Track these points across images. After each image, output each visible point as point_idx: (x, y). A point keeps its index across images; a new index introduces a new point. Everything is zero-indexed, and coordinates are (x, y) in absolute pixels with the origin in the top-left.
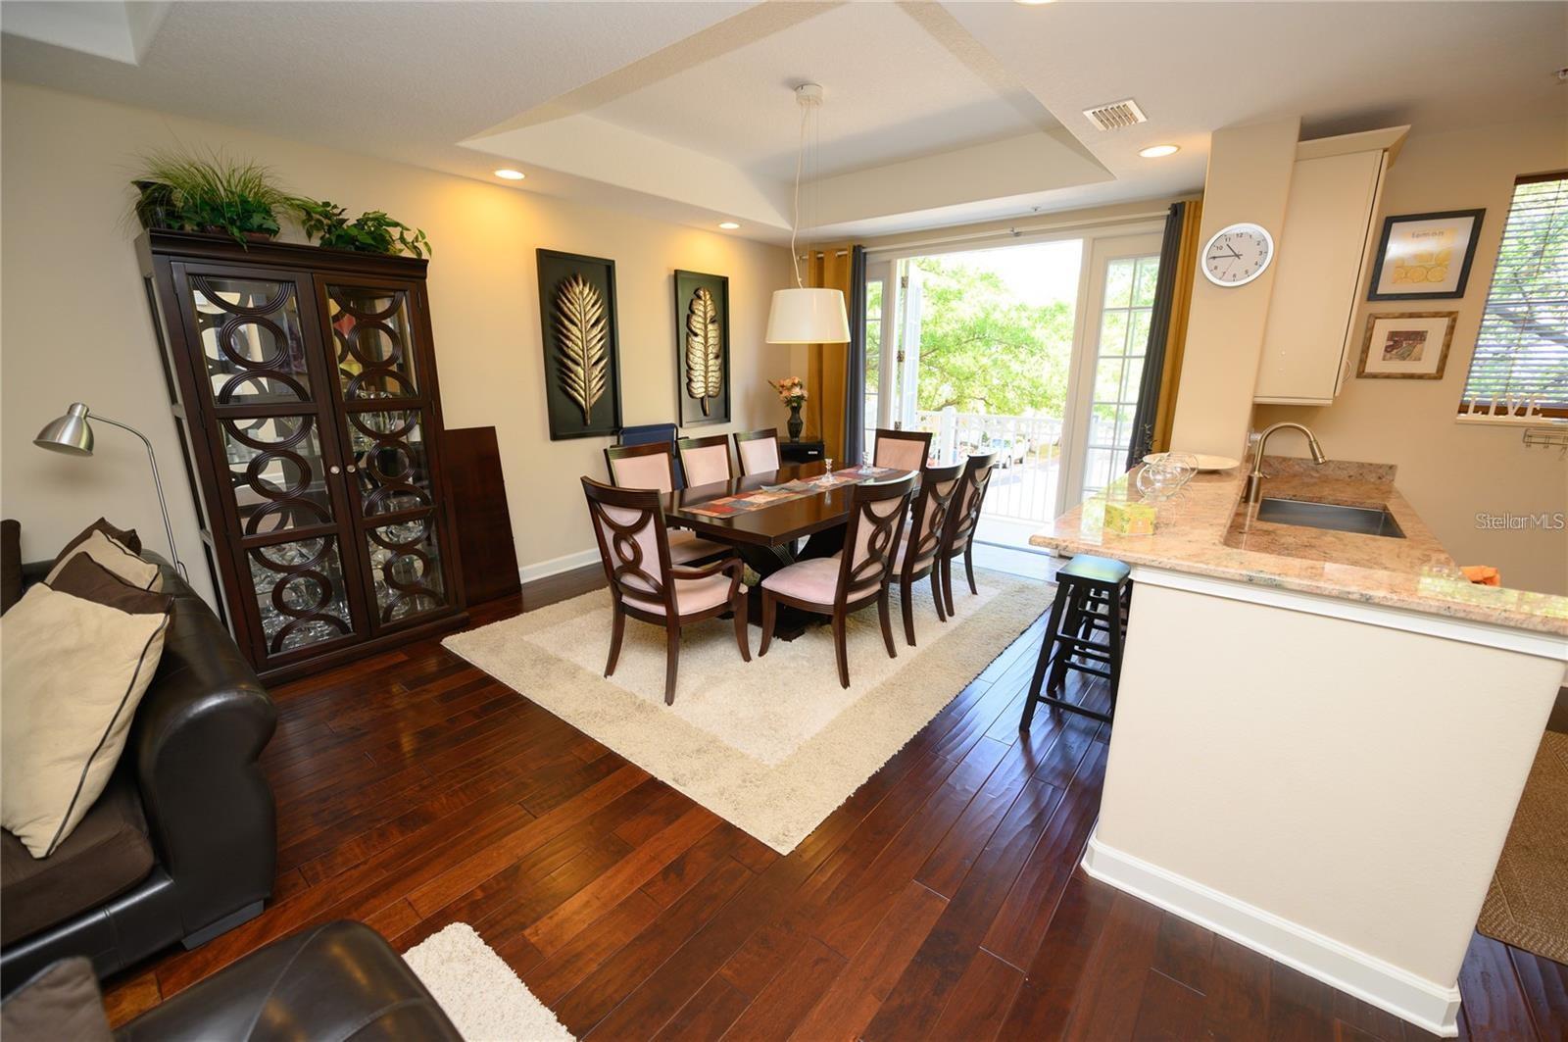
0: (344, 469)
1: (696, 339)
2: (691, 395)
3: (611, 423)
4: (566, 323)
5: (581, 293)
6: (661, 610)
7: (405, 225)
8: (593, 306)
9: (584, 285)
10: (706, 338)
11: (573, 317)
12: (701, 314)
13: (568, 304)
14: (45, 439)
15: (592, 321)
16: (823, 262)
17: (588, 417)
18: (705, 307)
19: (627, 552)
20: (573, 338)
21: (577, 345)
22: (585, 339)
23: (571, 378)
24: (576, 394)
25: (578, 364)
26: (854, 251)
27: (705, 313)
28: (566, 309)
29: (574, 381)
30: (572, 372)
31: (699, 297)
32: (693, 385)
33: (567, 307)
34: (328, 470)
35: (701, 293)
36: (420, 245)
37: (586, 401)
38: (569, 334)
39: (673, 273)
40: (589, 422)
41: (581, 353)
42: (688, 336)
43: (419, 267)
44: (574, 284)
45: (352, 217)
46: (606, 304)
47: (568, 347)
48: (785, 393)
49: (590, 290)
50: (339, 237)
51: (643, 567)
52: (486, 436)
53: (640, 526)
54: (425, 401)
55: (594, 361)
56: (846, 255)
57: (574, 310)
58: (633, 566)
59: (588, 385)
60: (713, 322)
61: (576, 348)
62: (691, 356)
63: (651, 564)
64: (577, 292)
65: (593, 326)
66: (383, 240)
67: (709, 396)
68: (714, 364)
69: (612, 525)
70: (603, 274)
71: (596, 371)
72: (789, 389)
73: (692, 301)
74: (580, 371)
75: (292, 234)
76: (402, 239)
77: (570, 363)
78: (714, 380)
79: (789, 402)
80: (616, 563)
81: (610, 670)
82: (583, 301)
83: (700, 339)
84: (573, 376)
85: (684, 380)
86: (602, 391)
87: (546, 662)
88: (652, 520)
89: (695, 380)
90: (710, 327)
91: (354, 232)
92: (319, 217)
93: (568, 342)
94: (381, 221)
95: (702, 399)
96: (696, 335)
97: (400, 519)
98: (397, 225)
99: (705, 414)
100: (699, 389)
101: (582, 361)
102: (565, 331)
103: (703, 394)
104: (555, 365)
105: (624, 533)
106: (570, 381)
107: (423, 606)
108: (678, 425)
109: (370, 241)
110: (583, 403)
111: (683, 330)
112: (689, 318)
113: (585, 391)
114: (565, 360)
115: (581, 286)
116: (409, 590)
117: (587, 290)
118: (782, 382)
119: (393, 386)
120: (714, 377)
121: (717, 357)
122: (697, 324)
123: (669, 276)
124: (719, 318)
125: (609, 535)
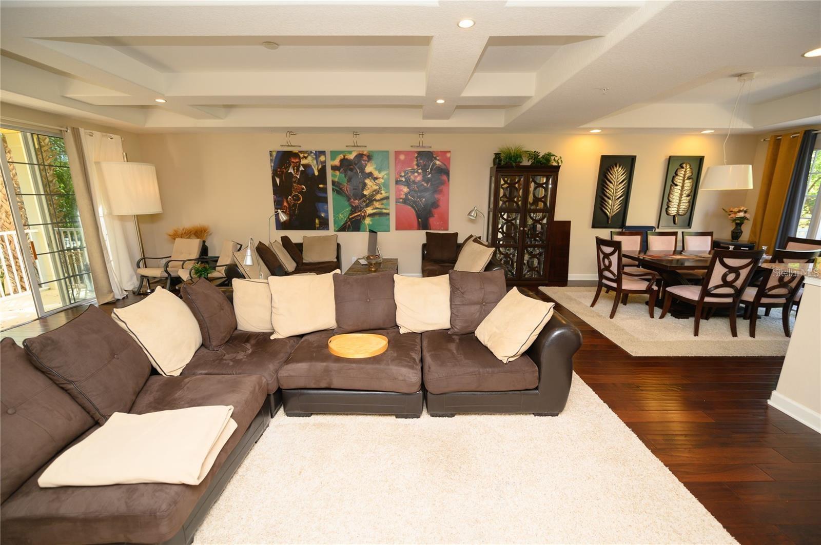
0: (524, 229)
1: (676, 187)
2: (667, 214)
3: (620, 223)
4: (608, 182)
5: (617, 170)
6: (614, 285)
7: (556, 155)
8: (622, 175)
9: (619, 167)
10: (683, 187)
11: (611, 180)
12: (682, 175)
13: (610, 175)
14: (469, 214)
15: (620, 181)
16: (780, 142)
17: (610, 220)
18: (685, 172)
19: (607, 262)
20: (610, 188)
21: (611, 191)
22: (615, 189)
23: (605, 204)
24: (606, 211)
25: (609, 198)
26: (805, 133)
27: (685, 175)
28: (609, 177)
29: (607, 206)
30: (606, 202)
31: (683, 168)
32: (670, 209)
33: (609, 176)
34: (520, 228)
35: (684, 165)
36: (560, 161)
37: (610, 214)
38: (608, 187)
39: (668, 157)
40: (610, 222)
41: (612, 194)
42: (671, 186)
43: (558, 167)
44: (615, 167)
45: (541, 155)
46: (628, 175)
47: (606, 192)
48: (732, 215)
49: (622, 169)
50: (537, 161)
51: (611, 269)
52: (566, 225)
53: (612, 253)
54: (550, 210)
55: (617, 197)
56: (798, 136)
57: (612, 177)
58: (608, 268)
59: (613, 207)
60: (689, 178)
61: (610, 192)
62: (671, 196)
63: (614, 268)
64: (616, 170)
65: (620, 184)
66: (548, 160)
67: (679, 215)
68: (685, 199)
69: (603, 252)
70: (629, 163)
71: (618, 202)
72: (736, 213)
73: (677, 169)
74: (610, 201)
75: (526, 162)
76: (554, 160)
77: (606, 198)
78: (684, 207)
79: (734, 220)
80: (603, 267)
81: (592, 305)
82: (618, 174)
83: (679, 187)
84: (606, 203)
85: (665, 207)
86: (618, 210)
87: (570, 299)
88: (617, 252)
89: (671, 206)
90: (687, 181)
91: (541, 160)
92: (534, 156)
93: (608, 191)
94: (550, 155)
95: (674, 216)
96: (676, 185)
97: (534, 246)
98: (554, 155)
99: (674, 223)
100: (673, 210)
101: (611, 197)
102: (606, 186)
103: (675, 214)
104: (600, 199)
105: (607, 256)
106: (604, 205)
107: (535, 276)
108: (656, 227)
109: (545, 162)
110: (609, 214)
111: (669, 182)
112: (674, 177)
113: (611, 209)
114: (604, 197)
115: (618, 168)
116: (531, 269)
117: (620, 169)
118: (732, 209)
119: (541, 205)
120: (684, 206)
121: (688, 196)
122: (679, 180)
123: (666, 159)
124: (695, 177)
125: (602, 256)
